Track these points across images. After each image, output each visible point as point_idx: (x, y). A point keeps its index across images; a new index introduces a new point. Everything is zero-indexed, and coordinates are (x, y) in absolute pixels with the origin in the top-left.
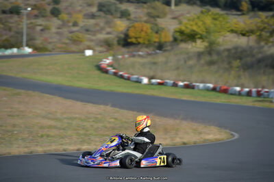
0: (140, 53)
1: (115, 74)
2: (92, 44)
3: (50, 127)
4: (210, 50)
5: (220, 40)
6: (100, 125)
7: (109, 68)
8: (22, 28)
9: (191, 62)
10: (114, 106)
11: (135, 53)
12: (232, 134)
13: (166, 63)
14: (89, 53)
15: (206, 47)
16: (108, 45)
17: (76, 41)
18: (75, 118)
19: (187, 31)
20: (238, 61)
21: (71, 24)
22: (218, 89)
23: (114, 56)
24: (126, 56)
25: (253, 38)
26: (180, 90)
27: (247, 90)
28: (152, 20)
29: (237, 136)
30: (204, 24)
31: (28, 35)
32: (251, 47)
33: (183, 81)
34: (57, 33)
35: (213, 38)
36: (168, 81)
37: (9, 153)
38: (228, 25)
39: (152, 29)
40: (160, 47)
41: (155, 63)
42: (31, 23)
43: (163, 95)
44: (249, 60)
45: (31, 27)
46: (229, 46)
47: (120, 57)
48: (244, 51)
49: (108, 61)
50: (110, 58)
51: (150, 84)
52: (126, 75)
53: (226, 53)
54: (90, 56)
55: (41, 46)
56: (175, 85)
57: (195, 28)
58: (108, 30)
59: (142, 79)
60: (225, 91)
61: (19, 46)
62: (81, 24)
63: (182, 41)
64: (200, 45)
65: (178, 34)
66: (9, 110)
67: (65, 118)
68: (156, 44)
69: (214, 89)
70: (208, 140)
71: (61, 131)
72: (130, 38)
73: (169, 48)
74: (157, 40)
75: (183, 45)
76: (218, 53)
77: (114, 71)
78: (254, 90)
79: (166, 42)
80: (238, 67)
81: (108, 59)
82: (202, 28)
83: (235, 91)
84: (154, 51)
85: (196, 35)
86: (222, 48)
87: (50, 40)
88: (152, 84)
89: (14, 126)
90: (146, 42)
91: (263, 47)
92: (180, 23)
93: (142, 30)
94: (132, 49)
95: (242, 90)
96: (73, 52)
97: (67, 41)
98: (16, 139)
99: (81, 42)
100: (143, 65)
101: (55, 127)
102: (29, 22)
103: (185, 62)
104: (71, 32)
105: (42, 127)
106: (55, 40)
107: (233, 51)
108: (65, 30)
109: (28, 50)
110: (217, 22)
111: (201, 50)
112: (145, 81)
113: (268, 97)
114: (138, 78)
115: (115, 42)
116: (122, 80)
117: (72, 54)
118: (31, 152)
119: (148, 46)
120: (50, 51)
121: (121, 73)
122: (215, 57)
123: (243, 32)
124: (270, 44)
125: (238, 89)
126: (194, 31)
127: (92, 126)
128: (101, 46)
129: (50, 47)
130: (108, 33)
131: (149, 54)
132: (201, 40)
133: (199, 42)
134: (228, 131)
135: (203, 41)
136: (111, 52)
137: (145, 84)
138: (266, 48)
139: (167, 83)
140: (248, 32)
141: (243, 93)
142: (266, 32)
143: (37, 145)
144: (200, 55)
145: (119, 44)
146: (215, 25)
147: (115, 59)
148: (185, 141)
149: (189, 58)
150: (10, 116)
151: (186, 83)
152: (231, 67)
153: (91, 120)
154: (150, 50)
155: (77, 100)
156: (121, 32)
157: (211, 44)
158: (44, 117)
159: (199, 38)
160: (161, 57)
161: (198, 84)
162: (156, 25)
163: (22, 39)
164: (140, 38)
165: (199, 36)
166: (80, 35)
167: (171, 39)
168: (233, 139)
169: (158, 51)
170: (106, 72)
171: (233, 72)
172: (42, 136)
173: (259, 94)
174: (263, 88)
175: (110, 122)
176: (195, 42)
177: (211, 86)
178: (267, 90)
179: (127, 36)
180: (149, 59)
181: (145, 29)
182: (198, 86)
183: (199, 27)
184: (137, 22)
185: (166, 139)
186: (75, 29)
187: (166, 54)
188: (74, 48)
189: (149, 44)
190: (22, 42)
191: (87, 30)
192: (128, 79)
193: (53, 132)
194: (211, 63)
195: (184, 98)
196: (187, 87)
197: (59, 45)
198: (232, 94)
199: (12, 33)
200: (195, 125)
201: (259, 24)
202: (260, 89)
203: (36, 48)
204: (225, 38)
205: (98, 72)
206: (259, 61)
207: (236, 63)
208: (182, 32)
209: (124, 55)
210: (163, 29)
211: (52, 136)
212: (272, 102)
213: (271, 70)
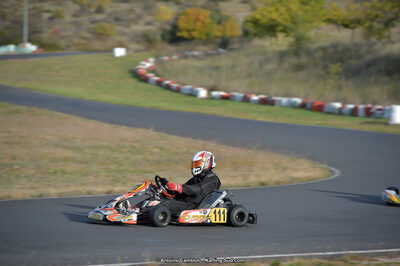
0: (196, 53)
1: (159, 83)
2: (124, 39)
3: (66, 160)
4: (297, 49)
5: (312, 34)
6: (139, 157)
7: (150, 75)
8: (22, 16)
9: (270, 67)
10: (157, 129)
11: (188, 53)
12: (331, 171)
13: (233, 67)
14: (120, 52)
15: (292, 45)
16: (147, 40)
17: (100, 35)
18: (103, 147)
19: (264, 21)
20: (339, 64)
21: (93, 10)
22: (309, 106)
23: (157, 57)
24: (175, 57)
25: (359, 30)
26: (254, 107)
27: (351, 106)
28: (212, 4)
29: (338, 173)
30: (289, 9)
31: (30, 25)
32: (357, 45)
33: (257, 94)
34: (74, 23)
35: (301, 30)
36: (235, 94)
37: (9, 197)
38: (324, 12)
39: (212, 17)
40: (224, 44)
41: (216, 68)
42: (35, 8)
43: (229, 114)
44: (353, 63)
45: (35, 14)
46: (324, 42)
47: (166, 58)
48: (347, 50)
49: (148, 65)
50: (152, 60)
51: (210, 98)
52: (175, 85)
53: (320, 54)
54: (121, 58)
55: (50, 42)
56: (246, 99)
57: (275, 16)
58: (148, 18)
59: (197, 92)
60: (319, 109)
61: (17, 41)
62: (108, 9)
63: (255, 35)
64: (282, 42)
65: (251, 24)
66: (5, 135)
67: (88, 147)
68: (219, 40)
69: (303, 106)
70: (297, 179)
71: (83, 165)
72: (181, 31)
73: (236, 46)
74: (219, 34)
75: (257, 42)
76: (309, 53)
77: (156, 78)
78: (361, 107)
79: (232, 37)
80: (338, 74)
81: (147, 61)
82: (286, 16)
83: (334, 108)
84: (214, 49)
85: (276, 26)
86: (314, 46)
87: (63, 34)
88: (213, 98)
89: (14, 157)
90: (204, 37)
91: (373, 44)
92: (254, 9)
93: (197, 20)
94: (182, 46)
95: (343, 107)
96: (97, 51)
97: (87, 35)
98: (18, 177)
99: (108, 36)
100: (201, 70)
101: (74, 160)
102: (31, 6)
103: (261, 66)
104: (93, 22)
105: (54, 160)
106: (69, 33)
107: (331, 50)
108: (85, 19)
109: (31, 48)
110: (308, 8)
111: (284, 48)
112: (203, 93)
113: (381, 118)
114: (191, 90)
115: (158, 37)
116: (168, 92)
117: (95, 54)
118: (41, 196)
119: (206, 42)
120: (63, 50)
121: (167, 82)
122: (304, 59)
123: (346, 23)
124: (384, 40)
125: (338, 105)
126: (274, 20)
127: (127, 158)
128: (138, 42)
129: (62, 43)
130: (148, 24)
131: (208, 55)
132: (284, 34)
133: (281, 36)
134: (324, 166)
135: (287, 36)
136: (153, 51)
137: (203, 99)
138: (379, 46)
139: (234, 96)
140: (352, 22)
141: (344, 111)
142: (379, 22)
143: (48, 186)
144: (282, 56)
145: (163, 39)
146: (306, 12)
147: (159, 62)
148: (263, 180)
149: (267, 60)
150: (7, 143)
151: (262, 96)
152: (328, 73)
153: (125, 150)
154: (208, 49)
155: (105, 120)
156: (167, 22)
157: (299, 39)
158: (56, 146)
159: (281, 31)
160: (225, 60)
161: (279, 98)
162: (218, 11)
163: (22, 32)
164: (194, 30)
165: (281, 28)
166: (107, 26)
167: (240, 32)
168: (333, 177)
169: (221, 50)
170: (145, 80)
171: (331, 81)
172: (55, 173)
173: (368, 113)
174: (375, 103)
175: (153, 154)
176: (276, 36)
177: (299, 101)
178: (379, 107)
179: (175, 27)
180: (208, 62)
181: (201, 17)
182: (280, 101)
183: (282, 14)
184: (189, 6)
185: (236, 177)
186: (99, 17)
187: (233, 54)
188: (98, 45)
189: (207, 40)
190: (21, 36)
191: (117, 19)
192: (178, 90)
193: (71, 167)
194: (299, 68)
195: (261, 119)
196: (263, 102)
197: (76, 41)
198: (328, 113)
199: (7, 23)
200: (277, 158)
201: (369, 11)
202: (369, 106)
203: (42, 45)
204: (320, 31)
205: (133, 81)
206: (369, 65)
207: (336, 68)
208: (255, 22)
209: (171, 55)
210: (228, 18)
211: (70, 173)
212: (387, 124)
213: (386, 78)
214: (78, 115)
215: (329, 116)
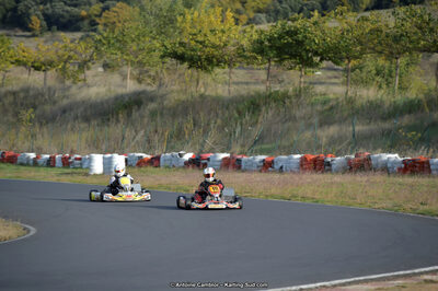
12: (25, 229)
20: (31, 110)
25: (52, 73)
27: (47, 156)
29: (33, 231)
32: (49, 89)
38: (11, 53)
44: (48, 108)
46: (14, 86)
48: (39, 94)
53: (11, 99)
60: (12, 160)
78: (58, 157)
80: (30, 121)
83: (28, 158)
86: (2, 90)
91: (70, 87)
95: (38, 157)
107: (22, 95)
113: (81, 168)
123: (37, 65)
124: (80, 83)
125: (33, 155)
134: (19, 223)
138: (74, 89)
140: (43, 64)
141: (39, 161)
142: (73, 64)
152: (20, 121)
168: (28, 236)
171: (23, 129)
173: (66, 162)
174: (72, 152)
178: (78, 156)
198: (22, 164)
201: (61, 52)
202: (67, 155)
204: (7, 74)
206: (64, 110)
207: (28, 114)
212: (87, 175)
213: (83, 125)
215: (22, 168)
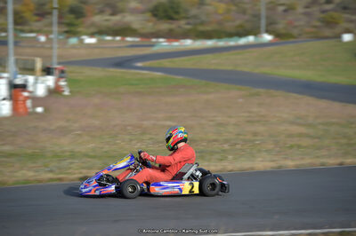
2: (351, 26)
8: (259, 10)
14: (347, 37)
17: (330, 23)
18: (333, 123)
31: (267, 18)
34: (305, 14)
37: (252, 168)
42: (272, 3)
45: (272, 8)
54: (349, 42)
55: (283, 31)
61: (256, 32)
66: (247, 114)
67: (320, 124)
71: (316, 140)
87: (296, 24)
89: (255, 134)
96: (327, 38)
97: (318, 24)
98: (259, 151)
99: (337, 23)
101: (308, 136)
104: (323, 12)
105: (291, 136)
106: (301, 23)
108: (315, 9)
109: (268, 38)
118: (280, 167)
120: (296, 38)
129: (295, 32)
143: (286, 159)
150: (248, 122)
153: (354, 126)
158: (292, 123)
163: (260, 24)
166: (335, 15)
172: (291, 147)
186: (328, 7)
188: (327, 32)
190: (259, 28)
191: (345, 8)
193: (305, 142)
197: (307, 29)
199: (247, 17)
203: (277, 35)
211: (305, 147)
214: (311, 95)
